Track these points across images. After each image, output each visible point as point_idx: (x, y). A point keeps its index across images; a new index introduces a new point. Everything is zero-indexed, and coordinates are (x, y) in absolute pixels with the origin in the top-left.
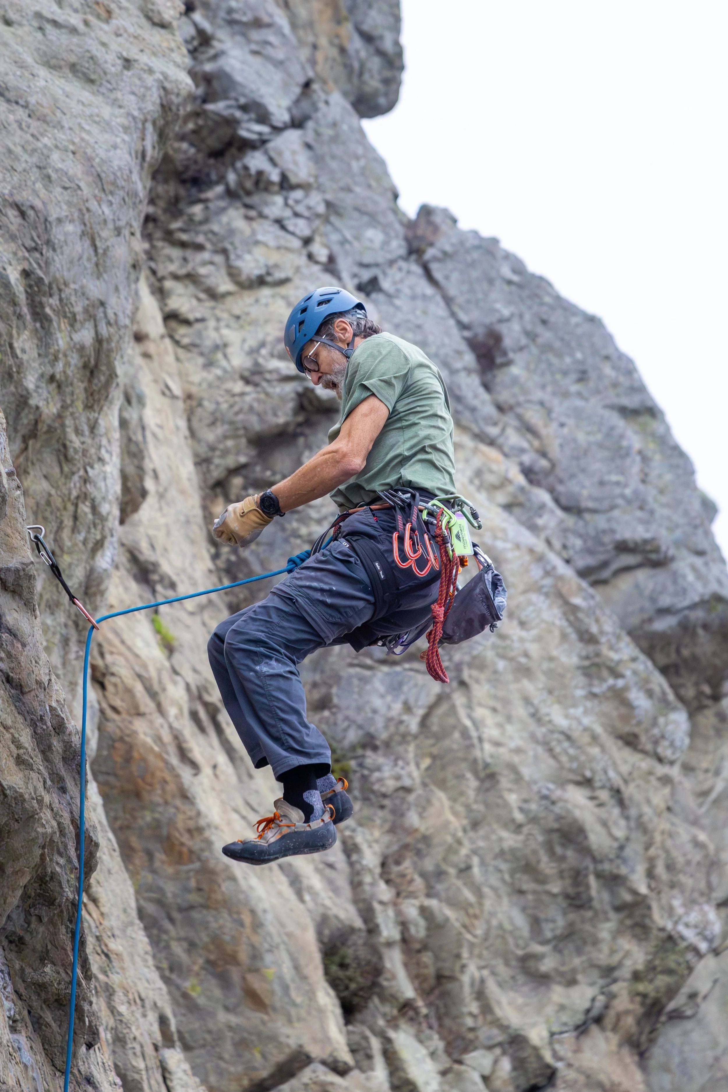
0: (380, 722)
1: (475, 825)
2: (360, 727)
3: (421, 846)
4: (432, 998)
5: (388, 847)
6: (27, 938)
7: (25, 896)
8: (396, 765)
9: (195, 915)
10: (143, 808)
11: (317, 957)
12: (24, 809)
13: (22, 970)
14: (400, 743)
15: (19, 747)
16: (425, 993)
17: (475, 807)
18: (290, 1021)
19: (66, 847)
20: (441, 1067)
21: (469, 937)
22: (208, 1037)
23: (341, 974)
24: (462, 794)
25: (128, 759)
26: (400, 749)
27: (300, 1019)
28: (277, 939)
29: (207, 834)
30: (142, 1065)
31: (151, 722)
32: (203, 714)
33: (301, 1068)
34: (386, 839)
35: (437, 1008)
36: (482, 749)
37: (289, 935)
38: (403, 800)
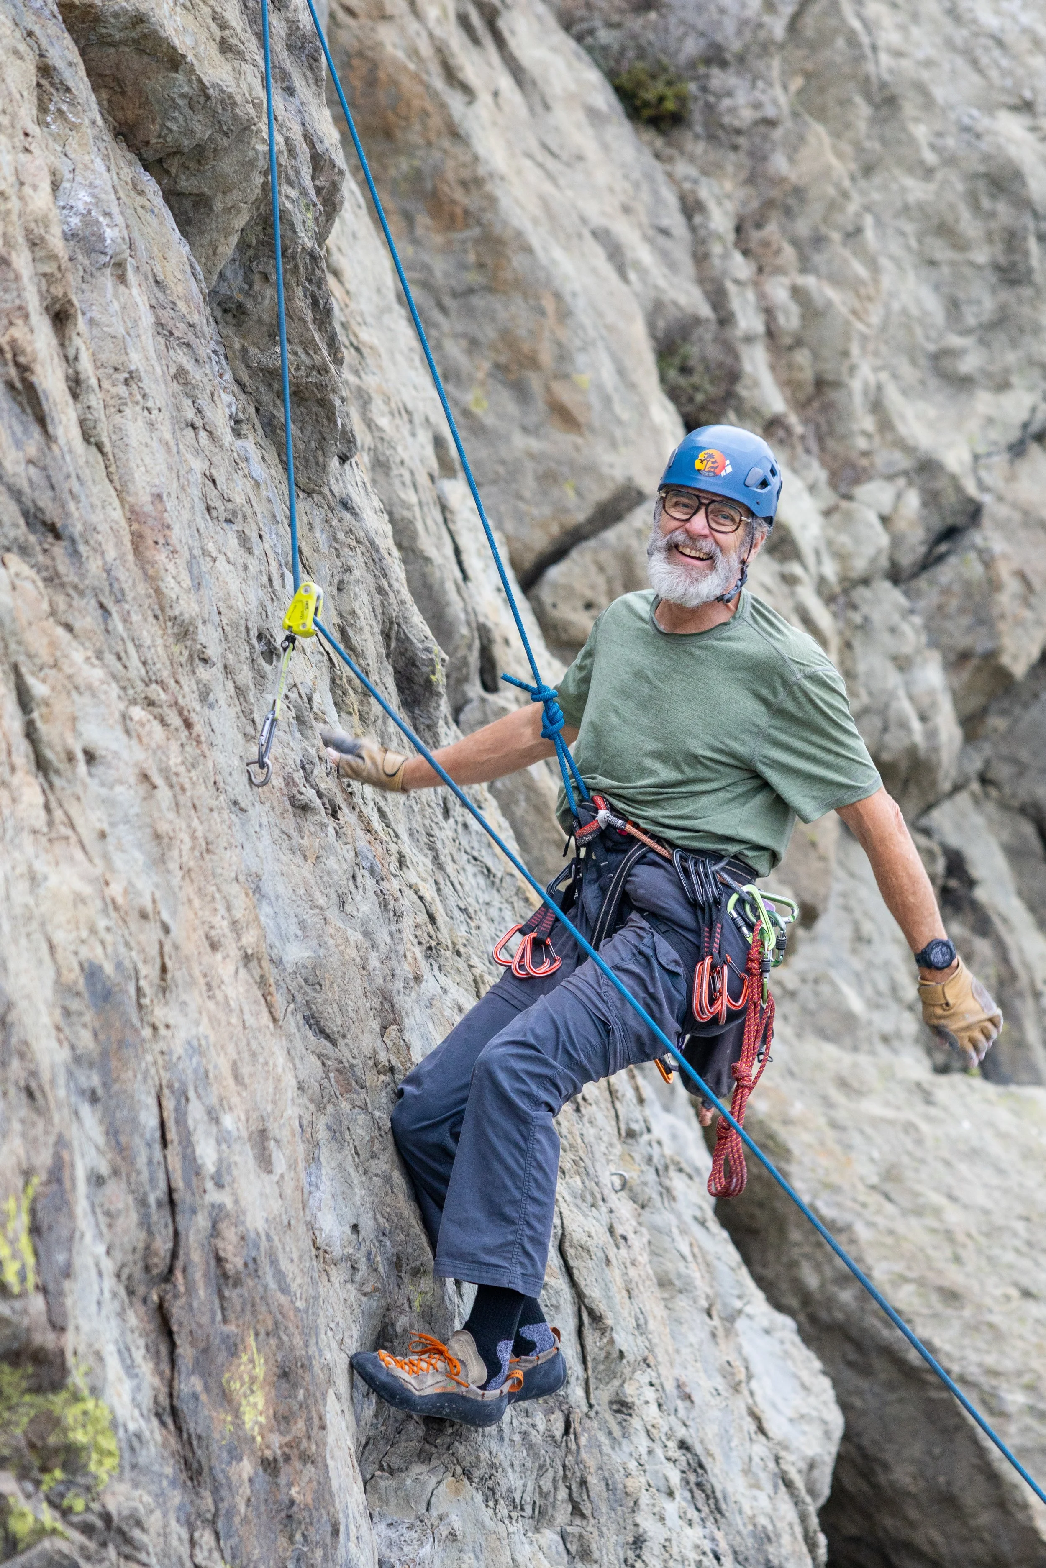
0: (730, 27)
1: (868, 170)
2: (702, 34)
3: (791, 201)
4: (810, 412)
5: (744, 204)
6: (249, 304)
7: (243, 246)
8: (754, 86)
9: (478, 301)
10: (397, 151)
11: (649, 359)
12: (235, 118)
13: (244, 350)
14: (760, 56)
15: (223, 26)
16: (800, 405)
17: (867, 144)
18: (613, 445)
19: (298, 172)
20: (823, 505)
21: (860, 326)
22: (501, 470)
23: (683, 381)
24: (848, 126)
25: (371, 82)
26: (760, 65)
27: (627, 442)
28: (592, 333)
29: (489, 187)
30: (413, 499)
31: (403, 30)
32: (475, 18)
33: (630, 508)
34: (742, 193)
35: (817, 426)
36: (877, 62)
37: (610, 328)
38: (765, 138)
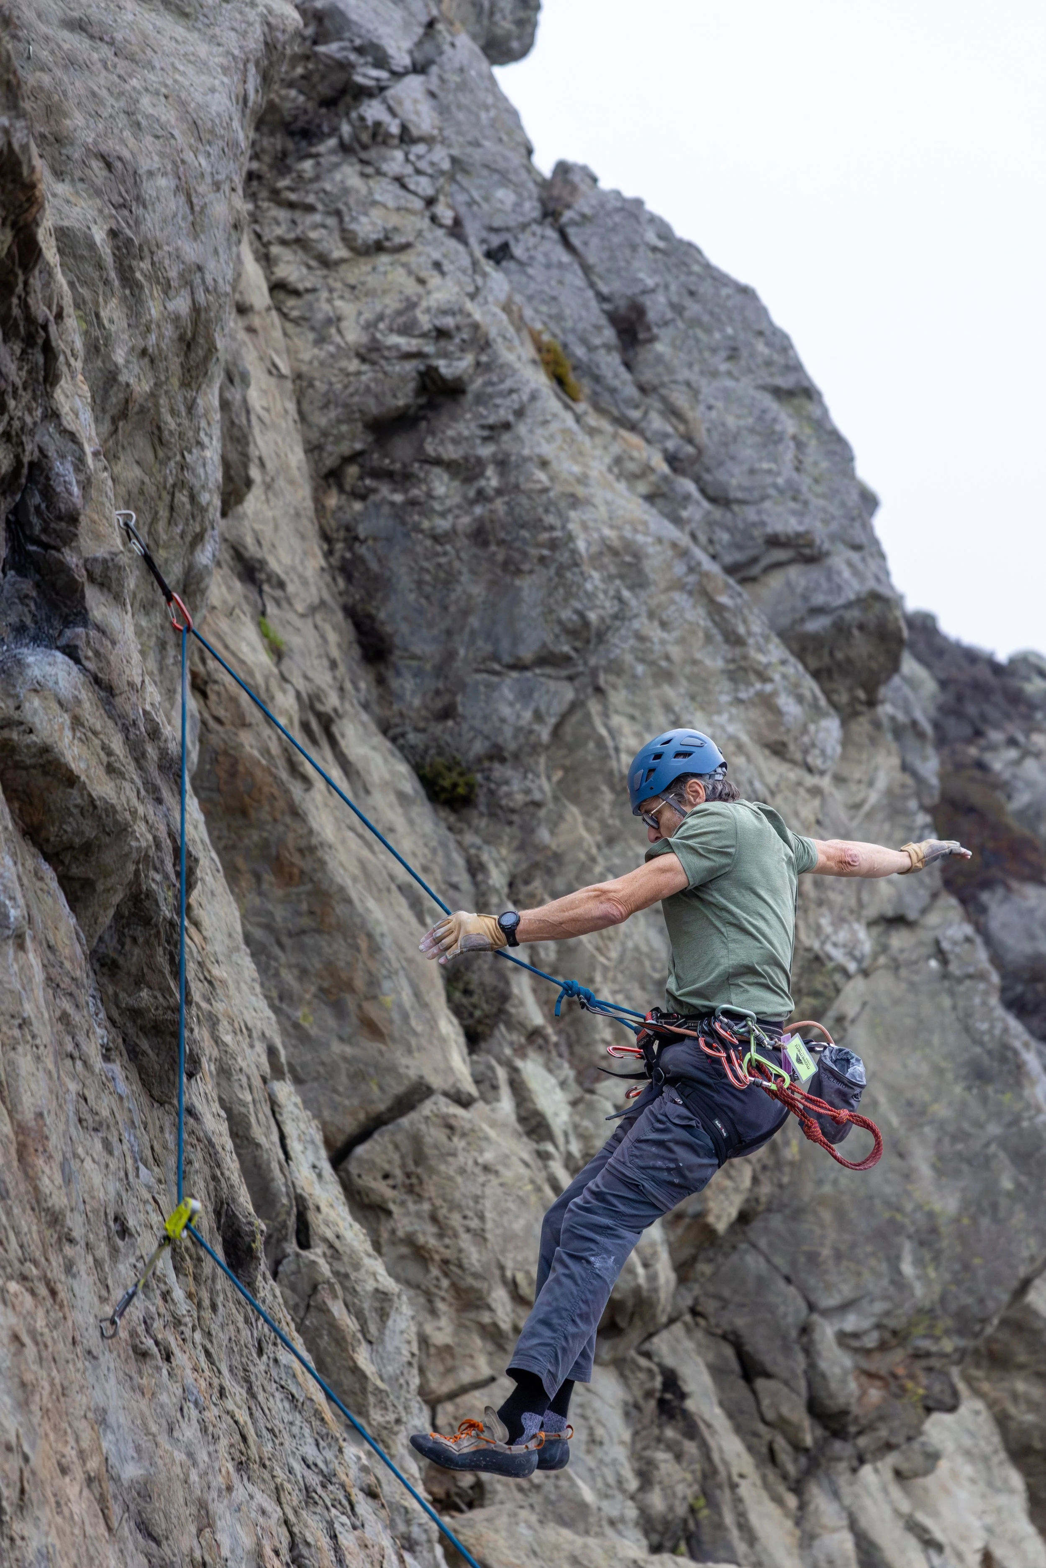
1: (611, 842)
3: (552, 864)
4: (563, 1025)
5: (516, 866)
6: (121, 960)
7: (118, 916)
8: (525, 778)
9: (308, 939)
11: (439, 983)
12: (116, 822)
13: (116, 995)
14: (530, 755)
15: (110, 753)
16: (556, 1020)
18: (409, 1051)
19: (162, 862)
20: (572, 1097)
21: (603, 960)
25: (233, 772)
26: (530, 761)
28: (395, 964)
29: (320, 852)
30: (248, 1098)
31: (258, 733)
32: (315, 726)
33: (422, 1100)
35: (568, 1036)
36: (618, 760)
